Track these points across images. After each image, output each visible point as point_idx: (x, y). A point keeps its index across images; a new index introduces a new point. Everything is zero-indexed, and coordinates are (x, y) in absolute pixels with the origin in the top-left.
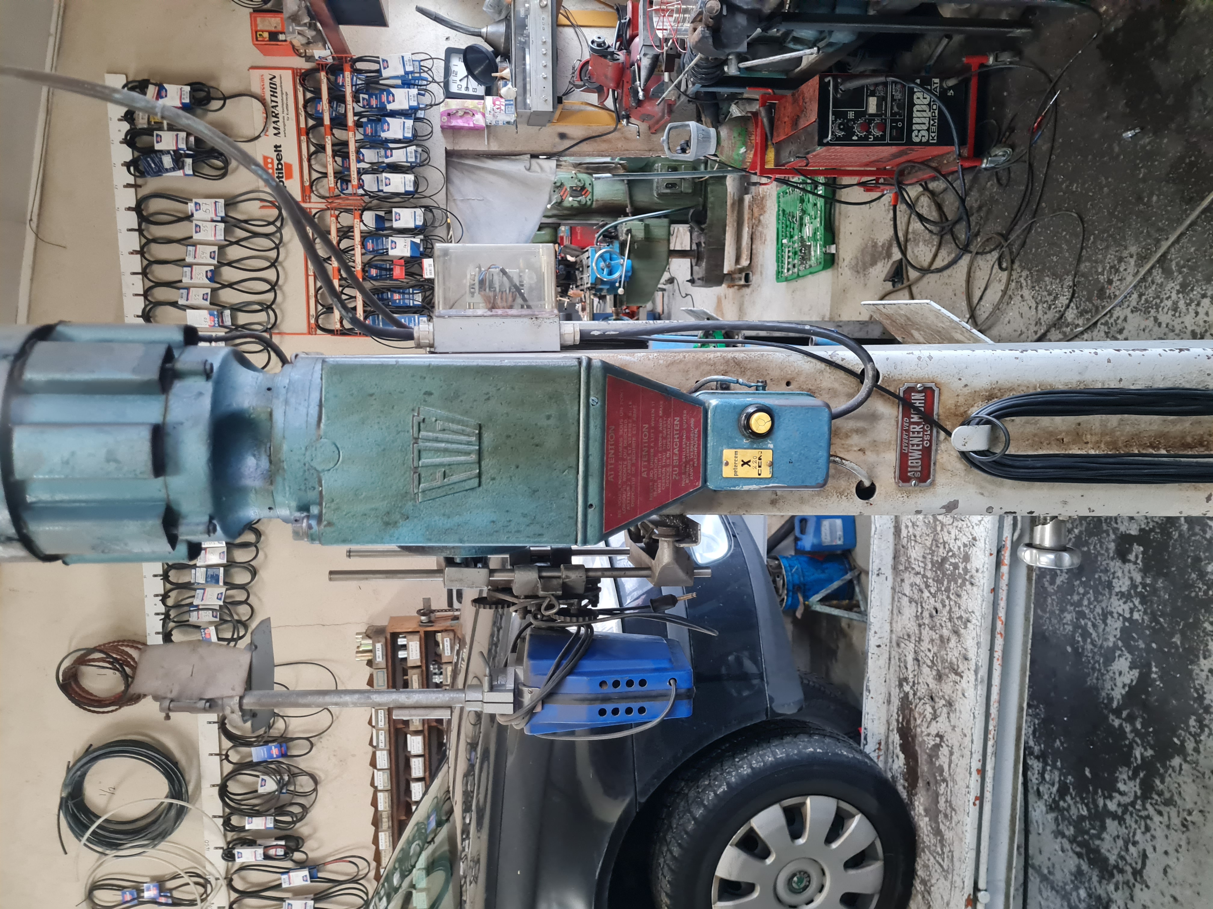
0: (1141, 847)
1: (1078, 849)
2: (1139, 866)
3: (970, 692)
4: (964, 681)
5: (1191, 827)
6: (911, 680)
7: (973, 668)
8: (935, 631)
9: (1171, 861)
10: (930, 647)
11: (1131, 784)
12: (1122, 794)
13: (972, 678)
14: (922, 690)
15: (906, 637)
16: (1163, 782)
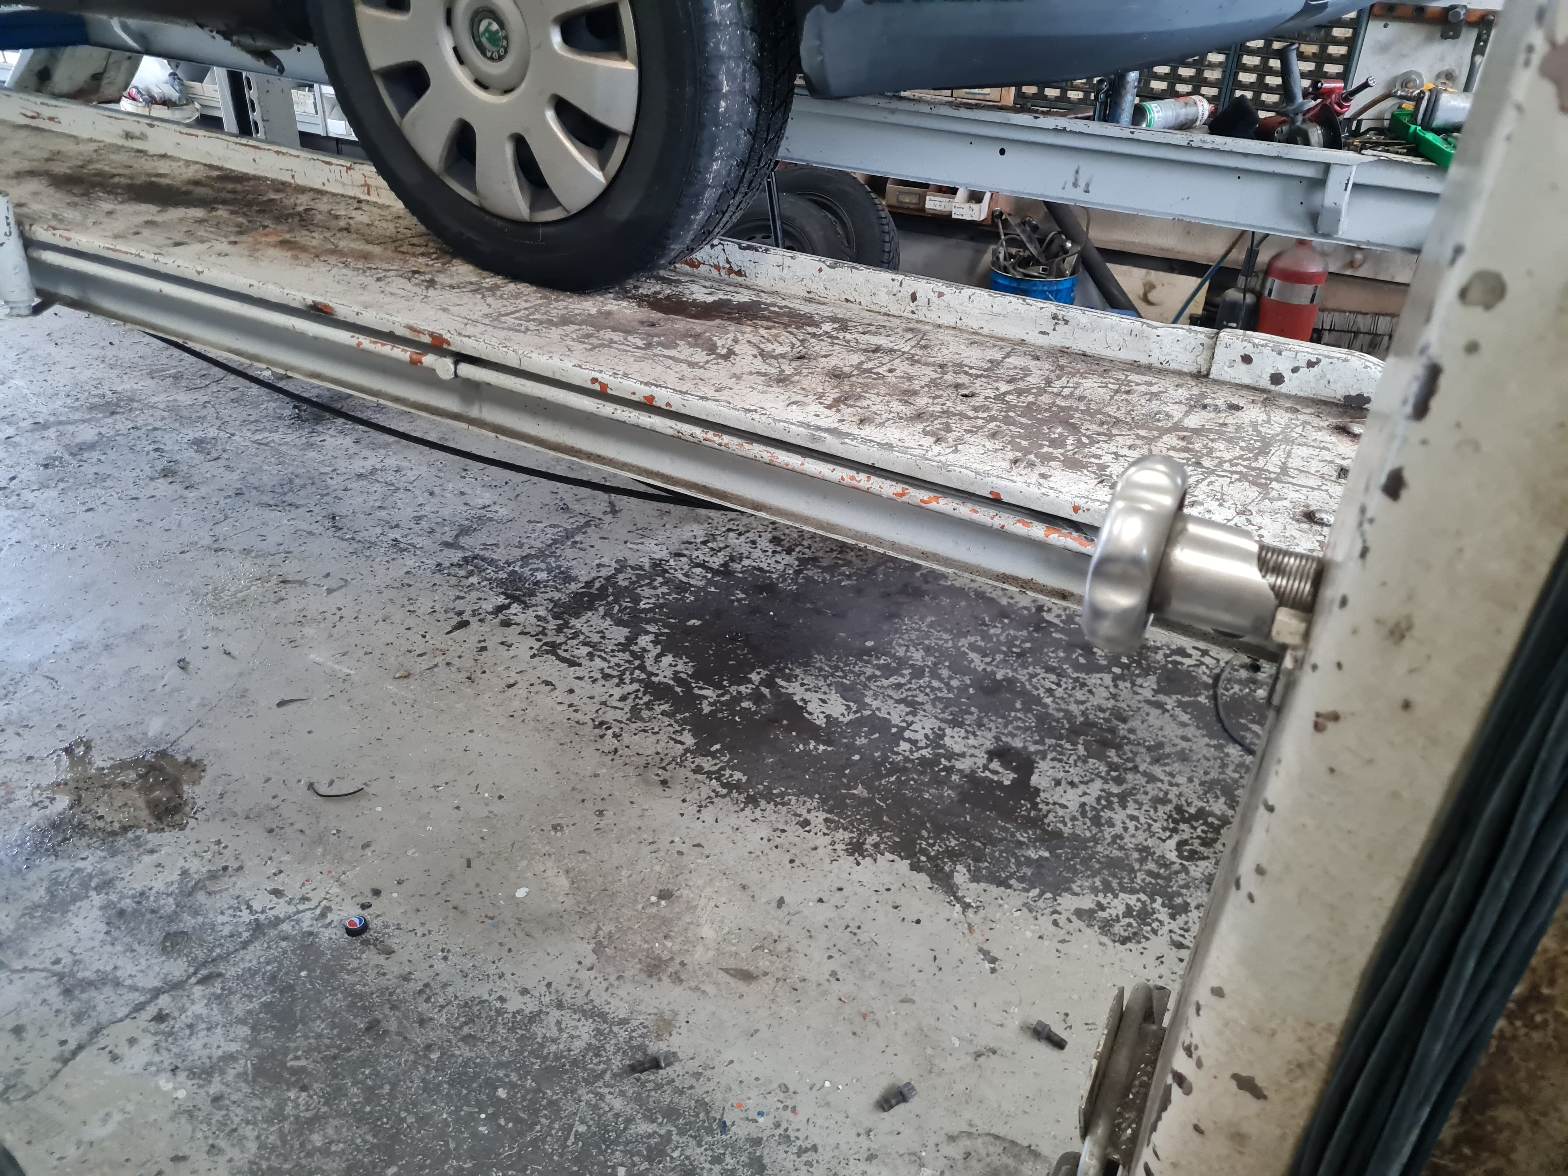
0: (585, 662)
1: (597, 585)
2: (560, 652)
3: (795, 414)
4: (820, 409)
5: (597, 731)
6: (841, 335)
7: (844, 428)
8: (928, 386)
9: (560, 694)
10: (898, 373)
11: (669, 673)
12: (658, 658)
13: (823, 423)
14: (817, 347)
15: (923, 343)
16: (663, 713)
